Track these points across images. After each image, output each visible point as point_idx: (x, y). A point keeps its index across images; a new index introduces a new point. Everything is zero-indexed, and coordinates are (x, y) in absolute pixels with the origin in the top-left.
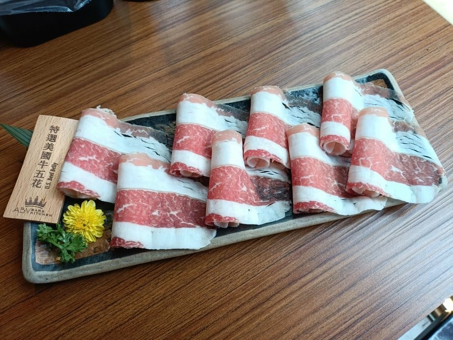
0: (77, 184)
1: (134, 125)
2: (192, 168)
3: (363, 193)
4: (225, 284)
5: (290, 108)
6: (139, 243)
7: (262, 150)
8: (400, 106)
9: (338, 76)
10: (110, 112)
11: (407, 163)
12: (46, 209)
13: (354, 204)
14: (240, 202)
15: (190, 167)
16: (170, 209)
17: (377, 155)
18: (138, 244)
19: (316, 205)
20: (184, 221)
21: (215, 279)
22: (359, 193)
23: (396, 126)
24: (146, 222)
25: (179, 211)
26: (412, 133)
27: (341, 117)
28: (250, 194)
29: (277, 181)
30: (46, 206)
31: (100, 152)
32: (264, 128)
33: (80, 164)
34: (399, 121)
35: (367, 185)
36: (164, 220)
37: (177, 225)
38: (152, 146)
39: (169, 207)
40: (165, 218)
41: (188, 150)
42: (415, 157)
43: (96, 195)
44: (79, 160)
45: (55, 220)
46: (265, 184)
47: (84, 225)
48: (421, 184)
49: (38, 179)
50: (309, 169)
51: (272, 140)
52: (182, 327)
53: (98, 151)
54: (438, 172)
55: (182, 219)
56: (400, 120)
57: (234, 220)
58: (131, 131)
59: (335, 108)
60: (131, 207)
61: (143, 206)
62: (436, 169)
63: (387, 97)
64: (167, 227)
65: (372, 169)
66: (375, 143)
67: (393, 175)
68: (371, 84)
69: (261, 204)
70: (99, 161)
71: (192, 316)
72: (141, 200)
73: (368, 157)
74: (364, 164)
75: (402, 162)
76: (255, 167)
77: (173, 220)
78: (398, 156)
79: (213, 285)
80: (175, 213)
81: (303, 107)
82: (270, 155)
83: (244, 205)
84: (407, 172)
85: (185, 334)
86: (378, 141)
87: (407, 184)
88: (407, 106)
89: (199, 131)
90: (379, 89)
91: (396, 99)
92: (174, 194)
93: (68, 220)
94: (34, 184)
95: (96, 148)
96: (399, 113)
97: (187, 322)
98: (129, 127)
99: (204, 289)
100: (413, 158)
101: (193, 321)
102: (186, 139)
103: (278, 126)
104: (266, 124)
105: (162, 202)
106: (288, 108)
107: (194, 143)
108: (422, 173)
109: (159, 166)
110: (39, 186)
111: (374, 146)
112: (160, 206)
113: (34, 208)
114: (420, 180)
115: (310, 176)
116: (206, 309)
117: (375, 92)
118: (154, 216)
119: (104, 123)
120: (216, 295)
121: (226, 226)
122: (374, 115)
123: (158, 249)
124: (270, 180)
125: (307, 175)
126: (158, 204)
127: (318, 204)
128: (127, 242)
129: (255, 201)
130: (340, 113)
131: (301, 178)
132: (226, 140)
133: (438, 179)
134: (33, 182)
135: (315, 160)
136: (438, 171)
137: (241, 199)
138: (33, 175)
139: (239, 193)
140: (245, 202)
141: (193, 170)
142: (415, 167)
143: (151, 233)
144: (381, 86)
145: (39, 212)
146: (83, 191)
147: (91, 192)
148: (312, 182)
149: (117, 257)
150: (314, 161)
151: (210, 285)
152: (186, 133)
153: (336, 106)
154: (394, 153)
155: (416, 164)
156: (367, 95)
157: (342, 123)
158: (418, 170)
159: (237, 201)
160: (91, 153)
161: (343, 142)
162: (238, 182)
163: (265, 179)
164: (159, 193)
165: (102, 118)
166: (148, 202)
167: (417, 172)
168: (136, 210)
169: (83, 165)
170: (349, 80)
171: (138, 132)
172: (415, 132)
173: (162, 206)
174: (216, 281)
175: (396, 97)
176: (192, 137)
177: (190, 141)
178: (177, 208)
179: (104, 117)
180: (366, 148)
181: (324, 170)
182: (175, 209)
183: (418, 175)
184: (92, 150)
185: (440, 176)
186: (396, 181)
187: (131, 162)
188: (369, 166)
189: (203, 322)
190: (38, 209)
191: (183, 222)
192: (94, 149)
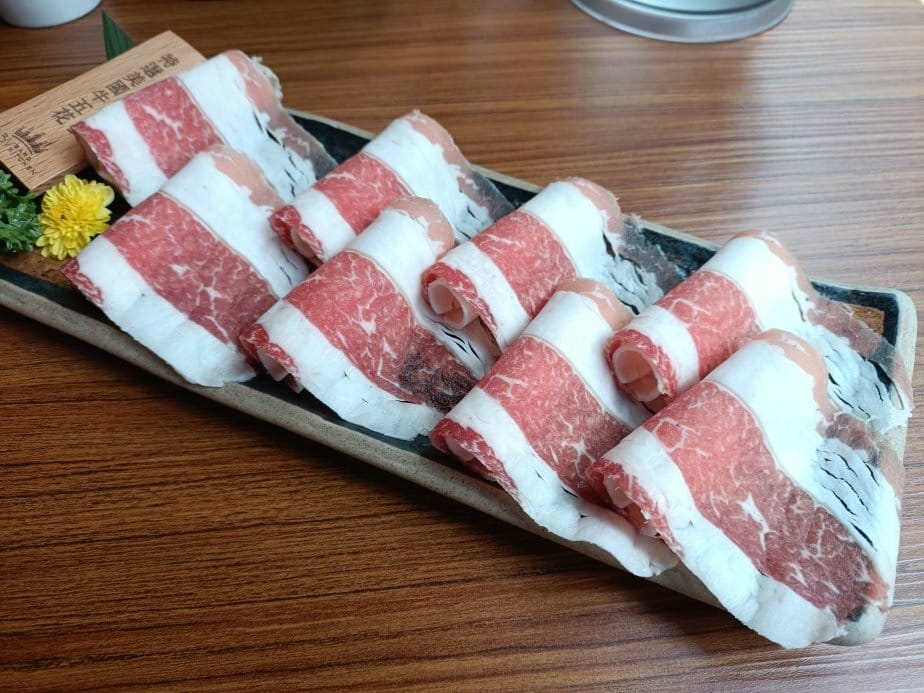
0: (103, 141)
1: (300, 128)
2: (307, 231)
3: (626, 509)
4: (237, 578)
5: (618, 258)
6: (99, 292)
7: (466, 277)
8: (882, 386)
9: (762, 239)
10: (272, 80)
11: (799, 519)
12: (36, 158)
13: (582, 516)
14: (332, 341)
15: (305, 227)
16: (214, 283)
17: (716, 436)
18: (95, 293)
19: (474, 442)
20: (217, 317)
21: (223, 556)
22: (615, 502)
23: (836, 424)
24: (146, 269)
25: (226, 297)
26: (866, 458)
27: (695, 313)
28: (377, 351)
29: (463, 368)
30: (41, 155)
31: (196, 124)
32: (508, 242)
33: (137, 115)
34: (854, 416)
35: (631, 482)
36: (184, 291)
37: (197, 315)
38: (296, 175)
39: (215, 279)
40: (189, 288)
41: (330, 197)
42: (831, 519)
43: (123, 183)
44: (142, 108)
45: (32, 184)
46: (434, 359)
47: (63, 217)
48: (794, 585)
49: (72, 111)
50: (530, 369)
51: (507, 274)
52: (80, 626)
53: (191, 120)
54: (867, 588)
55: (215, 313)
56: (859, 417)
57: (287, 362)
58: (287, 133)
59: (699, 290)
60: (142, 225)
61: (166, 238)
62: (865, 577)
63: (866, 355)
64: (177, 307)
65: (674, 456)
66: (731, 409)
67: (735, 517)
68: (849, 310)
69: (391, 389)
70: (179, 137)
71: (119, 612)
72: (171, 226)
73: (687, 424)
74: (662, 433)
75: (788, 511)
76: (442, 316)
77: (198, 302)
78: (789, 489)
79: (207, 568)
80: (213, 293)
81: (649, 271)
82: (474, 296)
83: (339, 355)
84: (782, 538)
85: (73, 646)
86: (741, 407)
87: (755, 563)
88: (903, 396)
89: (385, 183)
90: (858, 328)
91: (884, 368)
92: (246, 265)
93: (52, 197)
94: (59, 113)
95: (194, 113)
96: (869, 400)
97: (98, 620)
98: (288, 125)
99: (184, 565)
100: (822, 516)
101: (112, 626)
102: (343, 178)
103: (549, 264)
104: (520, 239)
105: (212, 261)
106: (613, 255)
107: (354, 194)
108: (820, 566)
109: (267, 204)
110: (62, 120)
111: (725, 412)
112: (201, 264)
113: (21, 146)
114: (800, 577)
115: (519, 382)
116: (156, 614)
117: (844, 330)
118: (171, 272)
119: (243, 86)
120: (201, 593)
121: (279, 378)
122: (781, 350)
123: (124, 329)
124: (450, 358)
125: (513, 377)
126: (200, 260)
127: (483, 445)
128: (81, 275)
129: (379, 374)
130: (701, 304)
131: (498, 375)
132: (404, 212)
133: (854, 606)
134: (59, 109)
135: (563, 365)
136: (867, 584)
137: (343, 338)
138: (69, 102)
139: (345, 322)
140: (347, 352)
141: (307, 235)
142: (811, 539)
143: (140, 294)
144: (870, 325)
145: (22, 156)
146: (104, 158)
147: (119, 171)
148: (509, 394)
149: (58, 302)
150: (558, 363)
151: (203, 564)
152: (354, 170)
153: (704, 288)
154: (781, 477)
155: (820, 533)
156: (820, 329)
157: (688, 325)
158: (814, 551)
159: (327, 334)
160: (174, 113)
161: (656, 362)
162: (363, 301)
163: (444, 350)
164: (219, 244)
165: (245, 76)
166: (182, 239)
167: (806, 554)
168: (147, 236)
169: (141, 121)
170: (790, 264)
171: (296, 142)
172: (874, 460)
173: (204, 267)
174: (221, 563)
175: (888, 362)
176: (360, 183)
177: (348, 185)
178: (228, 290)
179: (250, 74)
180: (699, 404)
181: (570, 401)
182: (223, 290)
183: (801, 562)
184: (182, 111)
185: (863, 601)
186: (728, 532)
187: (215, 158)
188: (670, 445)
189: (132, 638)
190: (25, 150)
191: (212, 318)
192: (187, 112)
